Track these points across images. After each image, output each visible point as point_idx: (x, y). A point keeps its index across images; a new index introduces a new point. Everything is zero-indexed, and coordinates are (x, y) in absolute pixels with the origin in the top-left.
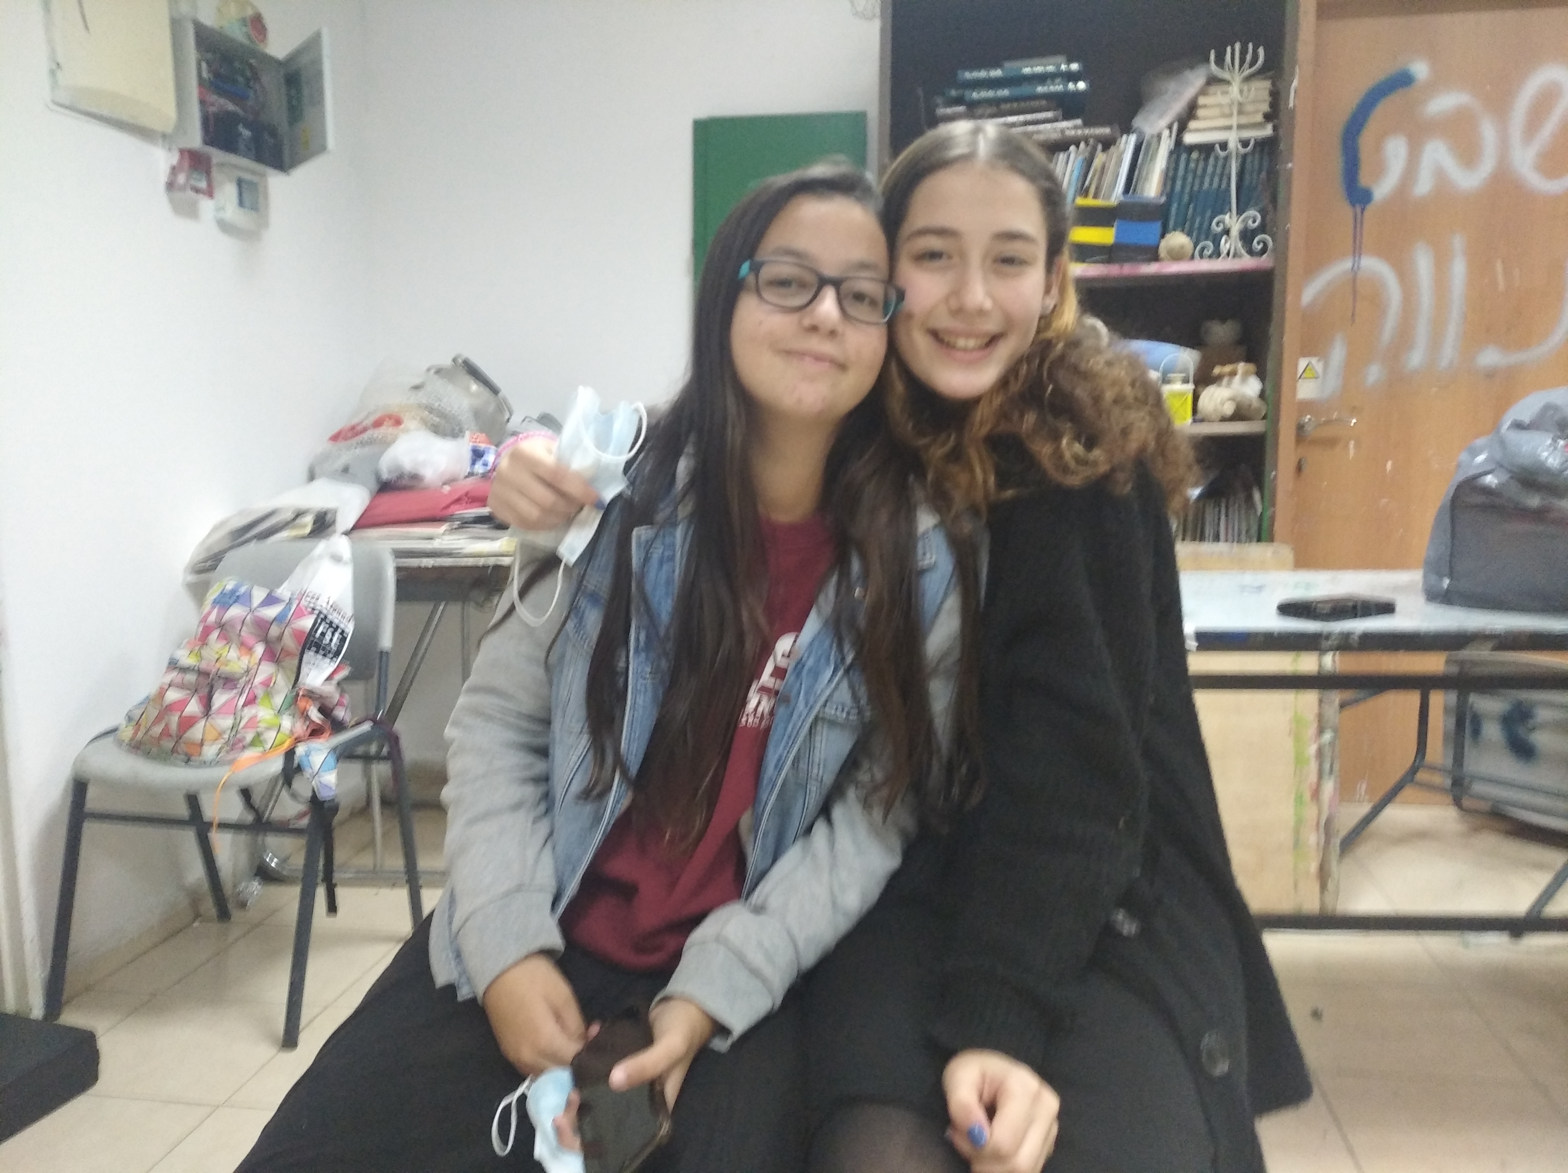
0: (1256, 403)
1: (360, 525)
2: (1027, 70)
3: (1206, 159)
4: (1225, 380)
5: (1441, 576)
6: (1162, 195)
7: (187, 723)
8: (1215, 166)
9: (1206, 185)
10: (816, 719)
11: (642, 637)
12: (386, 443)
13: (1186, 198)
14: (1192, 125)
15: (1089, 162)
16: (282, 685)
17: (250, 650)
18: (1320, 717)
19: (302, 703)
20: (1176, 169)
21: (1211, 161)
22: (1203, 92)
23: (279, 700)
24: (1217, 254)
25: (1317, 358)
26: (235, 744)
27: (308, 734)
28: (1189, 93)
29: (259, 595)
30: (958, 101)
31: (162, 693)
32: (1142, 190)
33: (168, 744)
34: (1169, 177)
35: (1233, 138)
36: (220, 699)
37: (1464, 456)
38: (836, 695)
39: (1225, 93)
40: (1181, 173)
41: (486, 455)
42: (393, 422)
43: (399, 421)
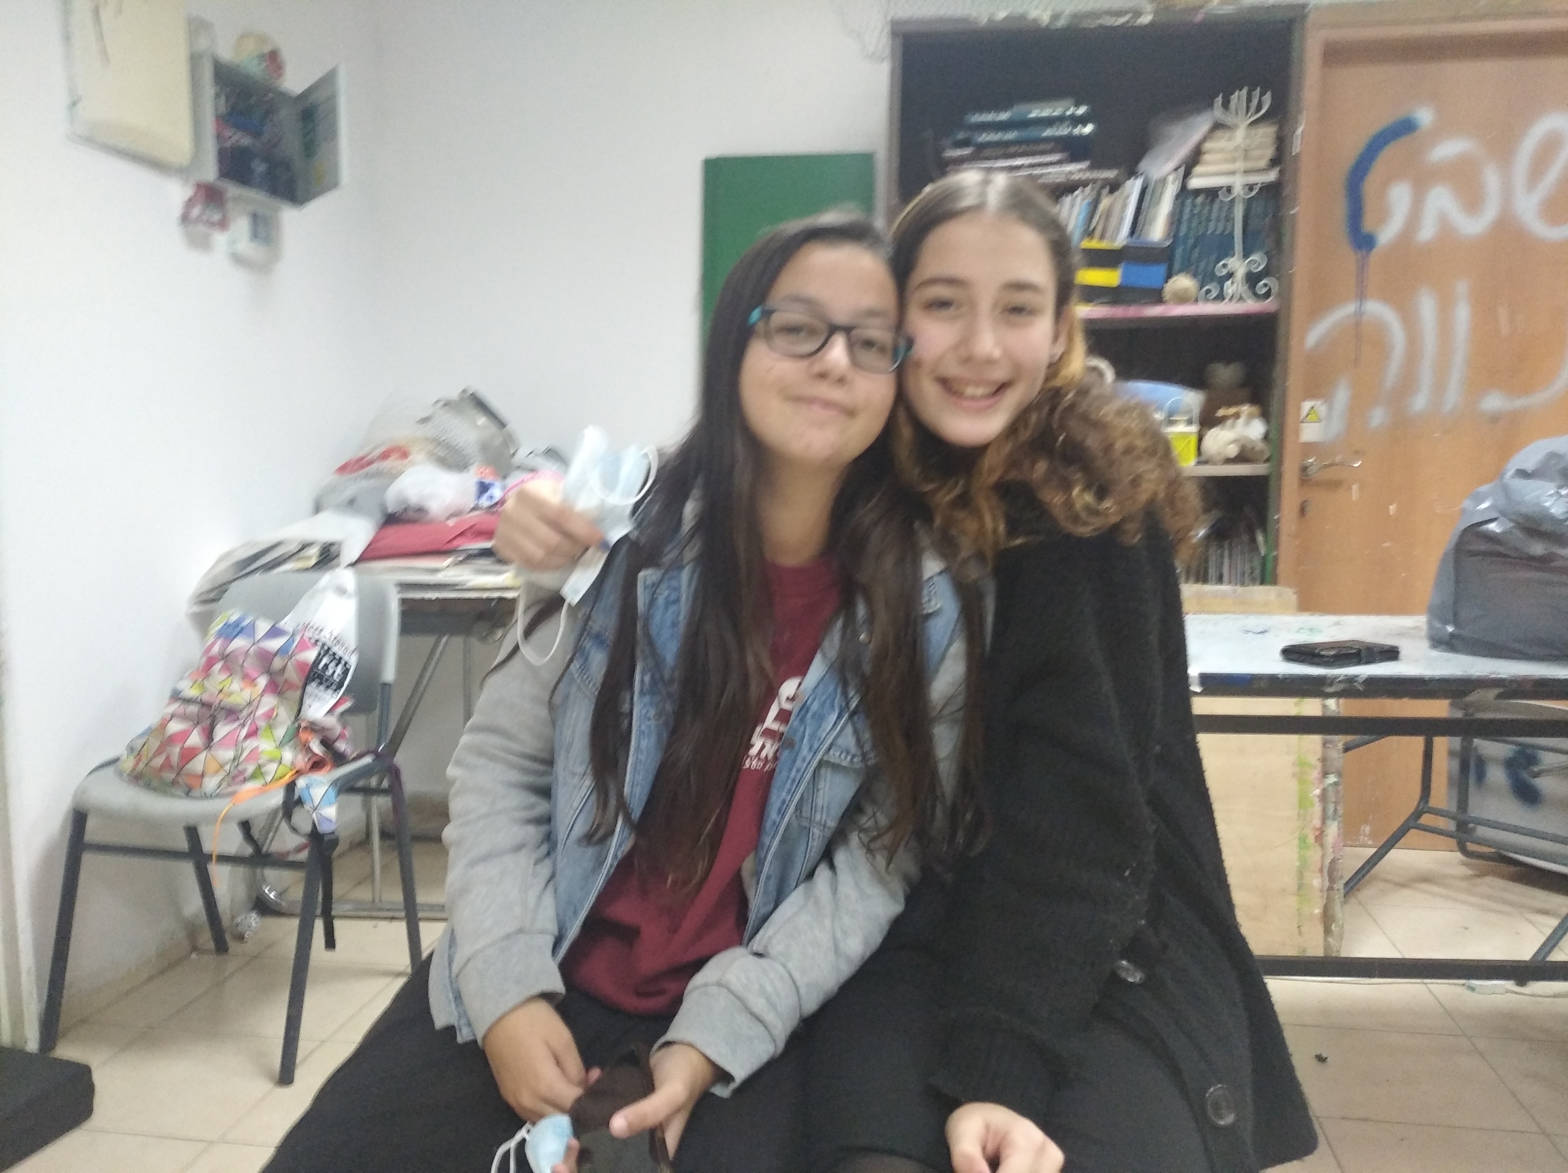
0: (1260, 446)
1: (364, 558)
2: (1033, 115)
3: (1212, 203)
4: (1229, 422)
5: (1446, 622)
6: (1167, 238)
7: (189, 755)
8: (1219, 209)
9: (1211, 230)
10: (821, 764)
11: (647, 678)
12: (393, 476)
13: (1191, 241)
14: (1198, 169)
15: (1095, 204)
16: (285, 717)
17: (253, 682)
18: (1324, 760)
19: (303, 736)
20: (1181, 212)
21: (1216, 206)
22: (1208, 137)
23: (281, 732)
24: (1220, 297)
25: (1321, 401)
26: (236, 777)
27: (309, 767)
28: (1194, 138)
29: (263, 627)
30: (965, 143)
31: (163, 725)
32: (1147, 234)
33: (170, 776)
34: (1175, 219)
35: (1238, 183)
36: (222, 730)
37: (1467, 504)
38: (840, 741)
39: (1230, 139)
40: (1186, 217)
41: (491, 489)
42: (397, 455)
43: (405, 455)
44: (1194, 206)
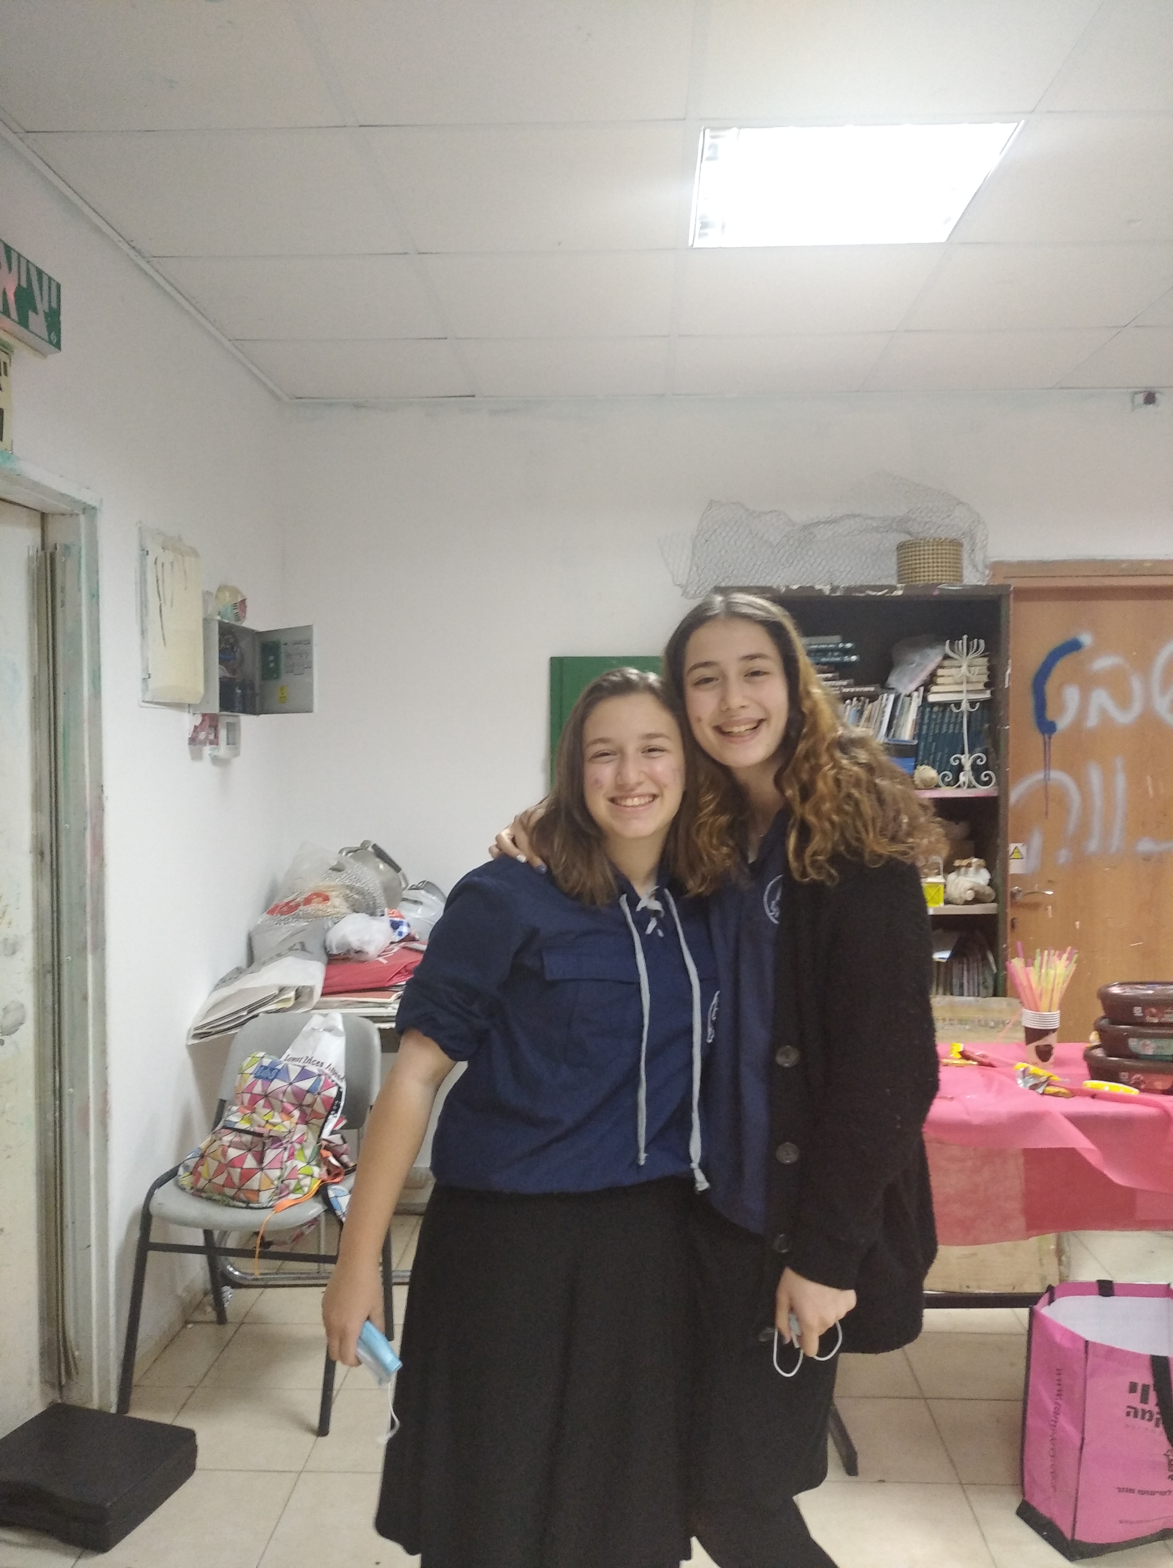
1: (323, 994)
2: (814, 646)
3: (944, 712)
4: (963, 869)
6: (914, 739)
7: (247, 1175)
8: (950, 717)
9: (944, 731)
13: (930, 739)
14: (934, 689)
16: (311, 1139)
17: (289, 1114)
19: (325, 1153)
20: (923, 719)
21: (947, 714)
22: (940, 666)
23: (308, 1152)
24: (956, 784)
25: (1021, 844)
26: (281, 1191)
27: (330, 1178)
28: (931, 667)
29: (293, 1071)
31: (224, 1150)
32: (900, 734)
33: (230, 1192)
34: (919, 723)
35: (965, 699)
36: (270, 1154)
39: (957, 668)
40: (926, 721)
41: (400, 927)
42: (321, 899)
43: (326, 899)
44: (931, 712)
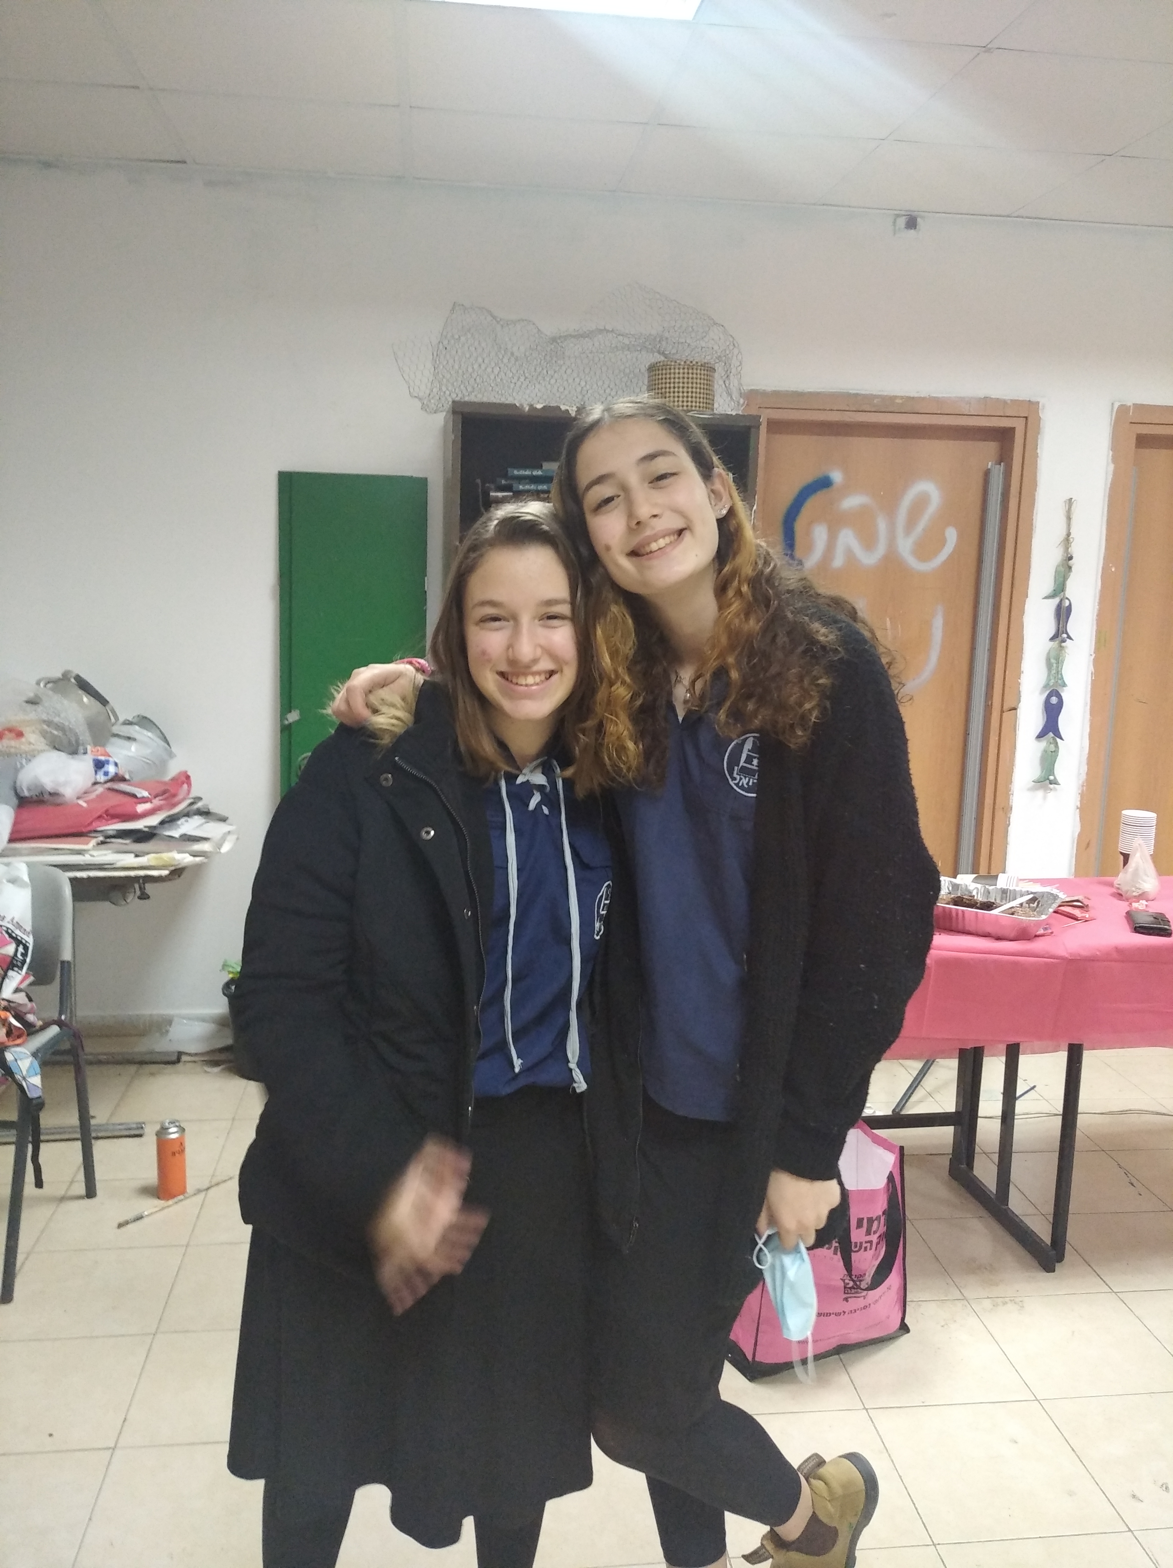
1: (11, 840)
30: (508, 489)
41: (106, 766)
42: (13, 735)
43: (20, 734)
